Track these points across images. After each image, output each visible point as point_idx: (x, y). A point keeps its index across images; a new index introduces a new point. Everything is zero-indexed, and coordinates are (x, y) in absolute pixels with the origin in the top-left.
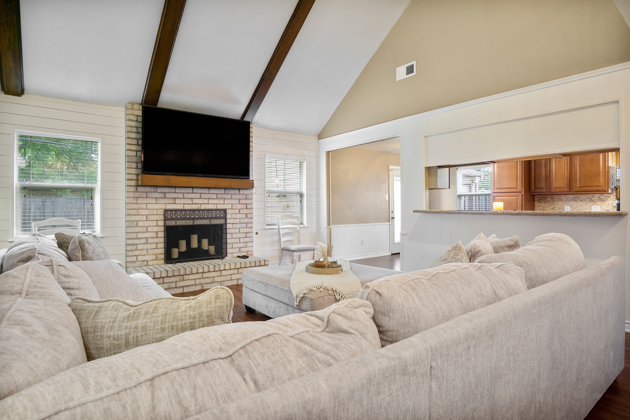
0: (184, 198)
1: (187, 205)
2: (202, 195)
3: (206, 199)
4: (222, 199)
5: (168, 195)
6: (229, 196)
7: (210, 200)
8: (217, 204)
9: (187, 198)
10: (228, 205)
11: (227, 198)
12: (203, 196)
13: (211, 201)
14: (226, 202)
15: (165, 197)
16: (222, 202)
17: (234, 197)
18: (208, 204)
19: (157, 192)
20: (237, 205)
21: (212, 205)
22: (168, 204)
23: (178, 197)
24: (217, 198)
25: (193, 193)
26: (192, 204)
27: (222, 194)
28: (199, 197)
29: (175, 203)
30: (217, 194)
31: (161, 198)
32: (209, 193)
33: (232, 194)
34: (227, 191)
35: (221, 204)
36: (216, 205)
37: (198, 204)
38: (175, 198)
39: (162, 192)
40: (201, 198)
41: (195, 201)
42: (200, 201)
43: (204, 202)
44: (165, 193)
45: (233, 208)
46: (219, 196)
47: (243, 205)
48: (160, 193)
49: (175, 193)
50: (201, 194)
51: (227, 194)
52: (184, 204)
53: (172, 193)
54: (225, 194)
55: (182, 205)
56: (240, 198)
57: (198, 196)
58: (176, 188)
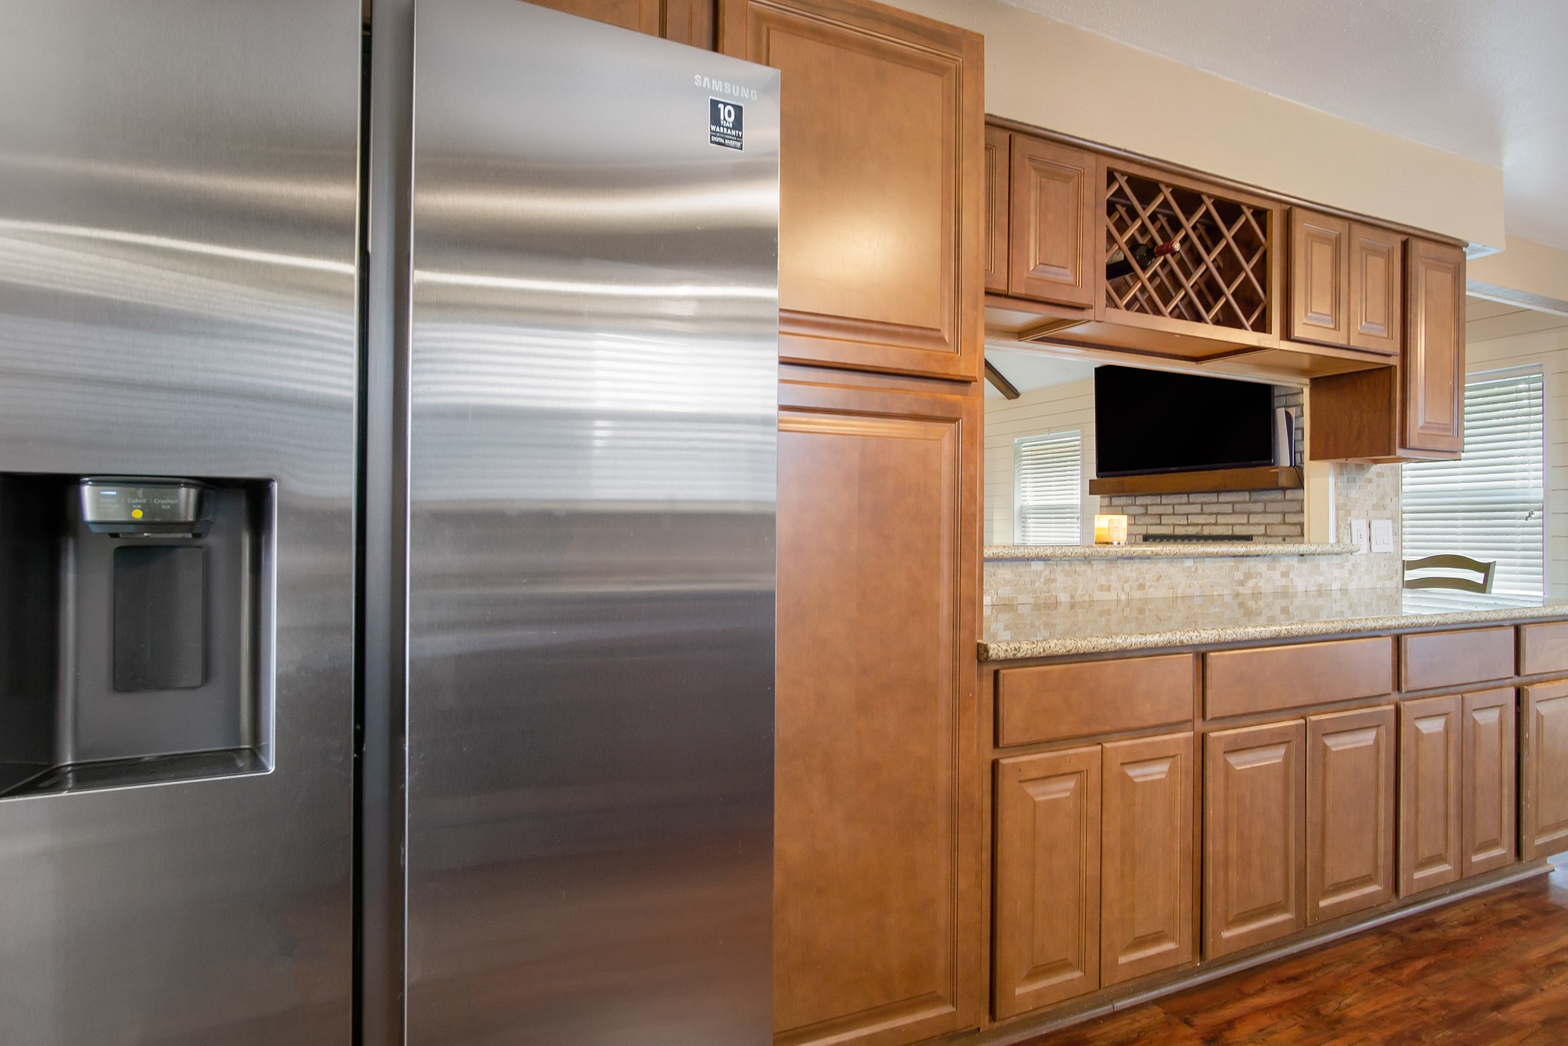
0: (1174, 514)
1: (1180, 527)
2: (1204, 507)
3: (1212, 514)
4: (1244, 513)
5: (1151, 510)
6: (1259, 507)
7: (1219, 516)
8: (1233, 525)
9: (1180, 514)
10: (1257, 526)
11: (1254, 510)
12: (1206, 509)
13: (1221, 519)
14: (1253, 519)
15: (1146, 514)
16: (1243, 519)
17: (1270, 507)
18: (1216, 524)
19: (1136, 505)
20: (1277, 527)
21: (1224, 527)
22: (1151, 525)
23: (1164, 512)
24: (1234, 512)
25: (1189, 503)
26: (1188, 525)
27: (1244, 502)
28: (1199, 511)
29: (1160, 524)
30: (1233, 503)
31: (1140, 515)
32: (1218, 503)
33: (1265, 502)
34: (1255, 496)
35: (1242, 524)
36: (1230, 527)
37: (1198, 525)
38: (1160, 515)
39: (1141, 505)
40: (1202, 513)
41: (1193, 519)
42: (1201, 519)
43: (1208, 521)
44: (1146, 506)
45: (1268, 533)
46: (1238, 507)
47: (1292, 528)
48: (1138, 505)
49: (1161, 504)
50: (1202, 504)
51: (1255, 502)
52: (1174, 525)
53: (1157, 504)
54: (1250, 501)
55: (1172, 527)
56: (1286, 510)
57: (1197, 508)
58: (1163, 496)
